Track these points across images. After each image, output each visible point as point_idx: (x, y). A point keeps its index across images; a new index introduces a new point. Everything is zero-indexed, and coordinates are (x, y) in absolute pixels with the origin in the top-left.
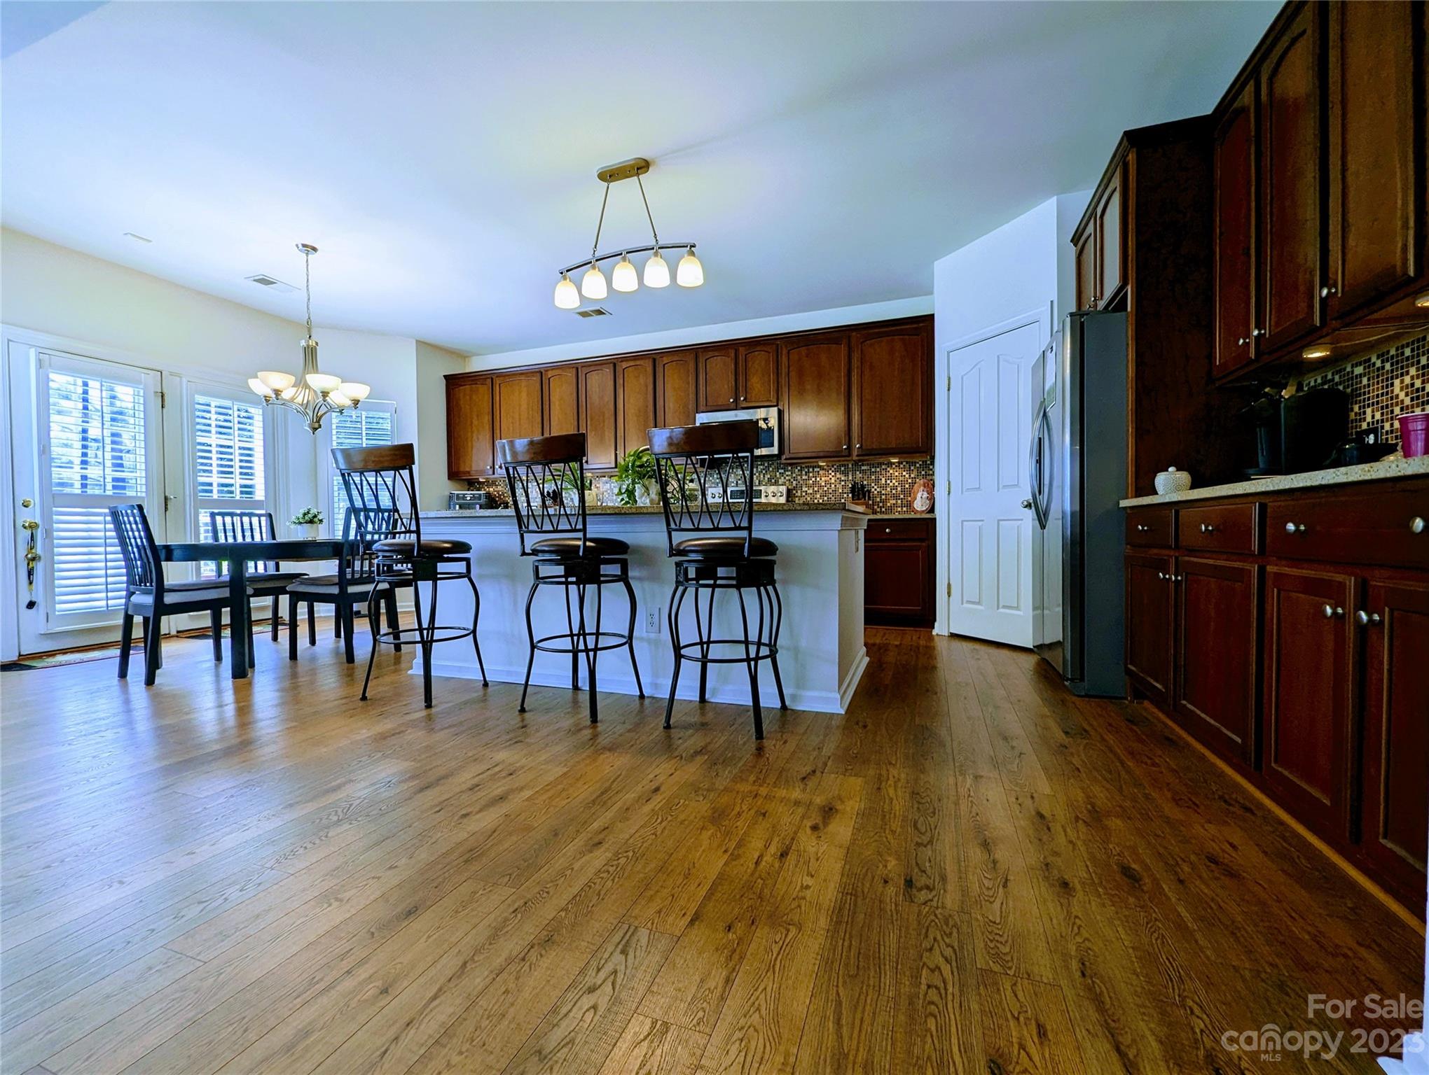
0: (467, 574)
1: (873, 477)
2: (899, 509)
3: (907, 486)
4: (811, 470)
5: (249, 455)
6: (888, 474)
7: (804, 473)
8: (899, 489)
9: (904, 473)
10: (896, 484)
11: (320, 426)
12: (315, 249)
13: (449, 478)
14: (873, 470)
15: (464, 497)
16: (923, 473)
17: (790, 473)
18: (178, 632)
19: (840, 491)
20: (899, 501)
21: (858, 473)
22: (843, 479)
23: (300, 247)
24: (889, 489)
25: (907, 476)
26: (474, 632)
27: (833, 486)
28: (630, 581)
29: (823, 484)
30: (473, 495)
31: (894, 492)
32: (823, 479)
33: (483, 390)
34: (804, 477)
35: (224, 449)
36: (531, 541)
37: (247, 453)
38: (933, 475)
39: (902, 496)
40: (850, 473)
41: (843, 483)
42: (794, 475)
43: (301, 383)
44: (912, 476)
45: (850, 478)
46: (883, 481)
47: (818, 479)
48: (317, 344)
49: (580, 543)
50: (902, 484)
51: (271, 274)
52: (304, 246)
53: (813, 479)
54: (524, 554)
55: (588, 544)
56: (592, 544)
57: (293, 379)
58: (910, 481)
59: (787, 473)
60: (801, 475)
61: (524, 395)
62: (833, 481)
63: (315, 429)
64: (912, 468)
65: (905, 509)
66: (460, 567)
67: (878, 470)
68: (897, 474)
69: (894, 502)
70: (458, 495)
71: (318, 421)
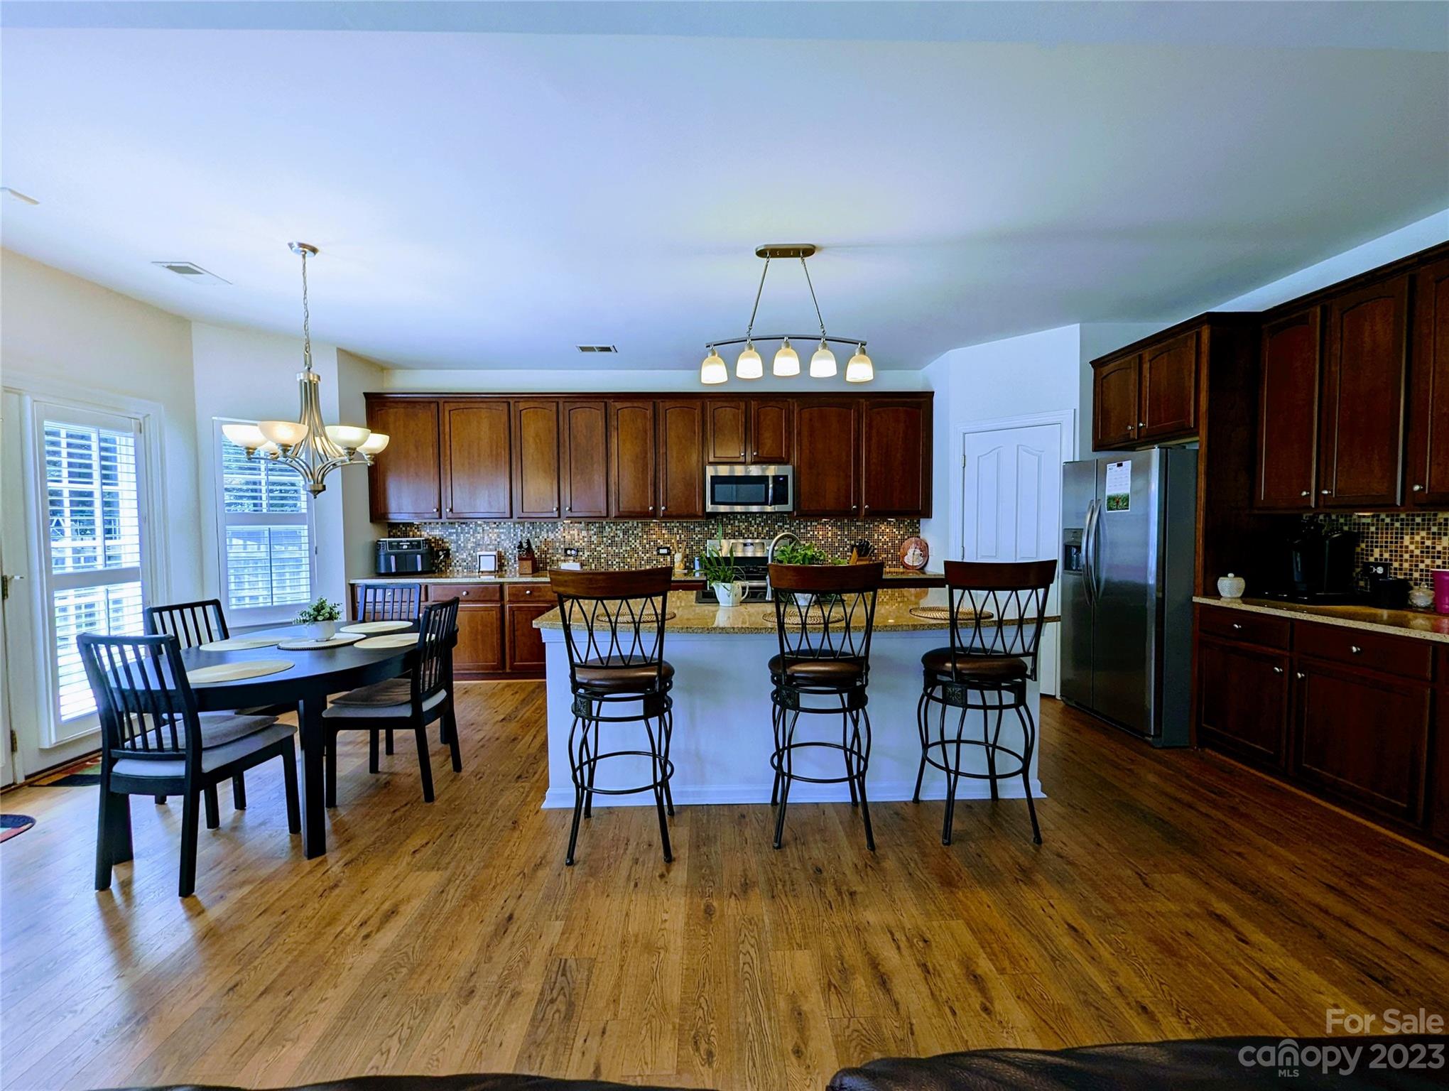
1: (867, 533)
2: (890, 563)
3: (897, 542)
4: (809, 524)
6: (881, 531)
7: (802, 526)
8: (890, 544)
9: (894, 530)
10: (888, 540)
12: (314, 250)
13: (372, 521)
14: (867, 526)
15: (399, 545)
16: (911, 530)
17: (788, 526)
19: (837, 545)
20: (890, 556)
21: (853, 528)
22: (839, 533)
23: (296, 246)
24: (881, 544)
25: (897, 533)
27: (830, 540)
29: (821, 538)
30: (411, 542)
31: (885, 547)
32: (821, 533)
34: (802, 531)
38: (919, 532)
39: (892, 551)
40: (846, 528)
41: (839, 537)
42: (793, 529)
44: (901, 533)
45: (846, 533)
46: (876, 537)
47: (816, 533)
50: (892, 540)
52: (303, 246)
53: (811, 533)
58: (899, 537)
59: (785, 526)
60: (800, 529)
62: (830, 535)
64: (901, 525)
65: (894, 563)
67: (871, 526)
68: (888, 530)
69: (885, 556)
70: (390, 543)
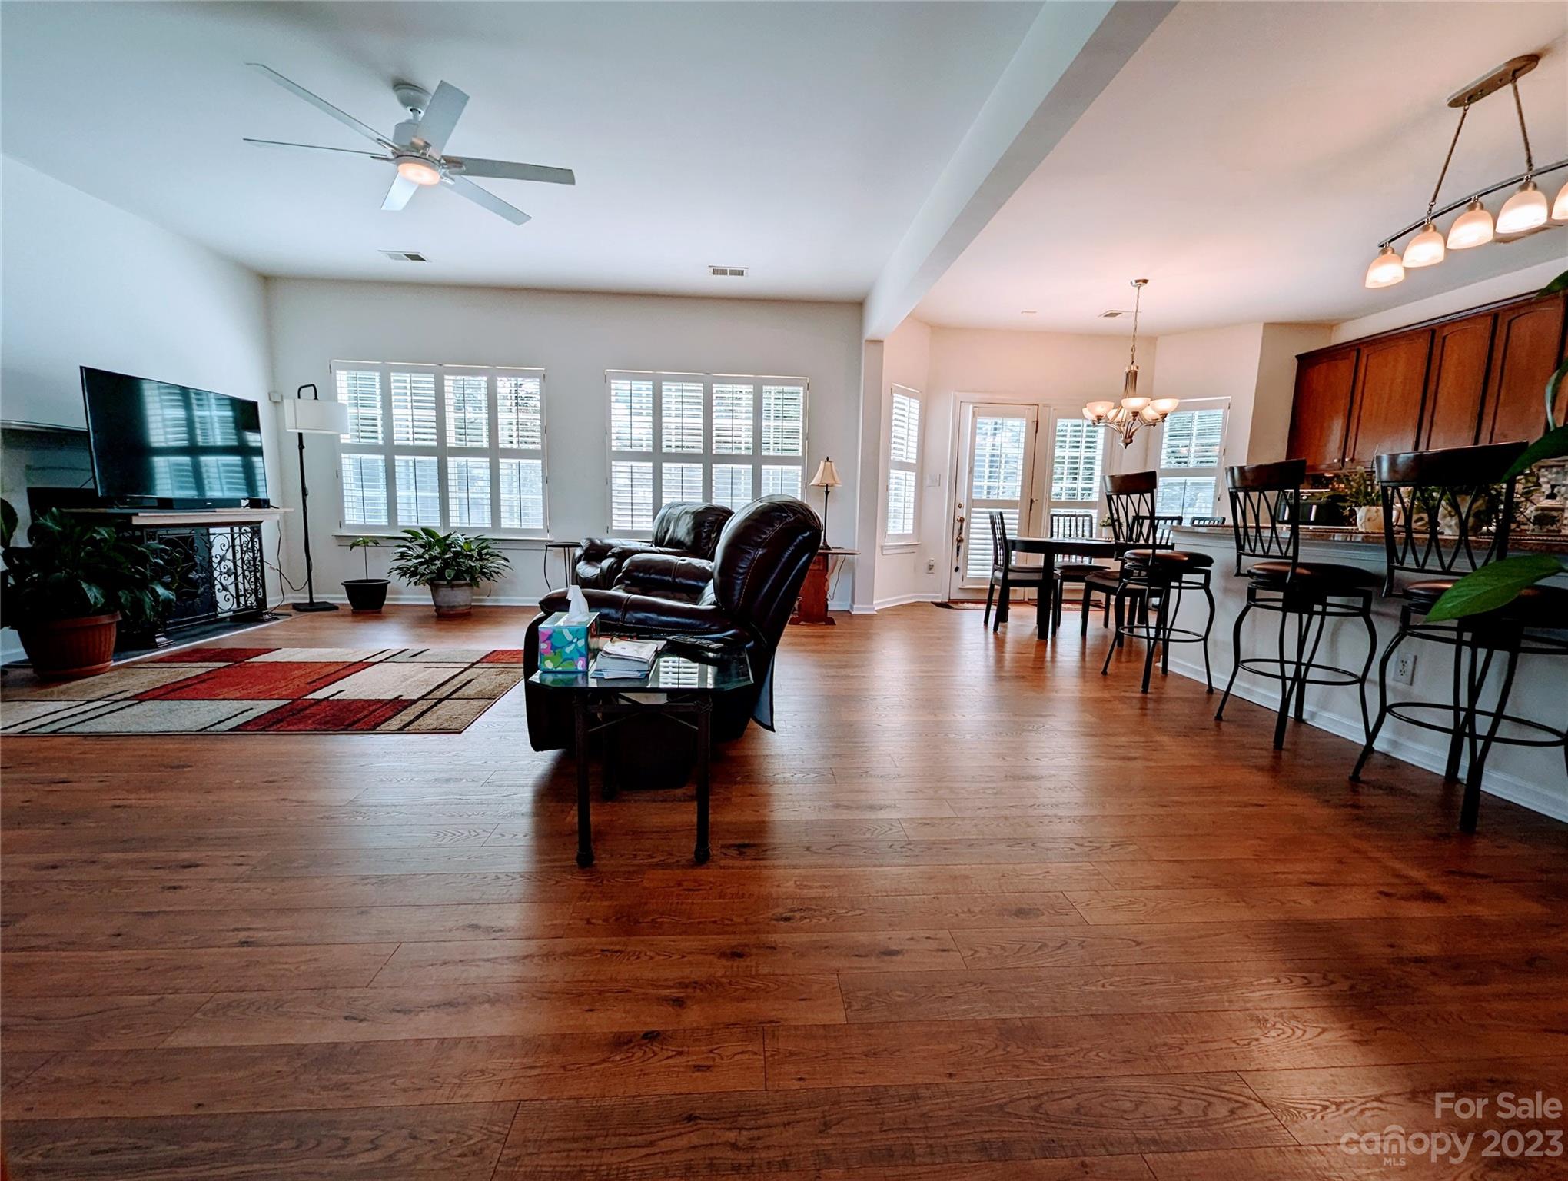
0: (1205, 586)
5: (1091, 463)
11: (1131, 441)
12: (1147, 282)
18: (1029, 600)
23: (1134, 283)
26: (1205, 639)
28: (1371, 615)
30: (1313, 493)
33: (1344, 368)
35: (1074, 461)
36: (1250, 563)
37: (1090, 461)
43: (1118, 406)
48: (1137, 368)
49: (1289, 569)
51: (1115, 308)
52: (1137, 281)
54: (1238, 574)
55: (1299, 570)
56: (1305, 571)
57: (1112, 404)
61: (1401, 367)
63: (1127, 444)
66: (1200, 578)
71: (1131, 437)
